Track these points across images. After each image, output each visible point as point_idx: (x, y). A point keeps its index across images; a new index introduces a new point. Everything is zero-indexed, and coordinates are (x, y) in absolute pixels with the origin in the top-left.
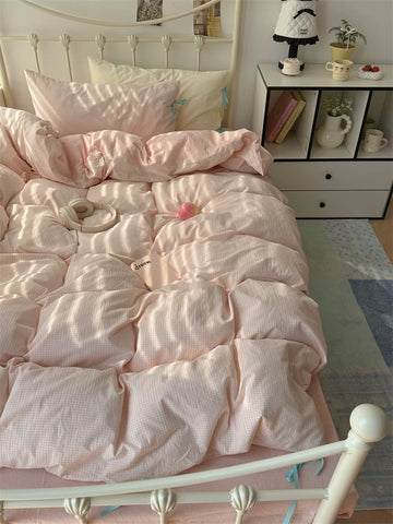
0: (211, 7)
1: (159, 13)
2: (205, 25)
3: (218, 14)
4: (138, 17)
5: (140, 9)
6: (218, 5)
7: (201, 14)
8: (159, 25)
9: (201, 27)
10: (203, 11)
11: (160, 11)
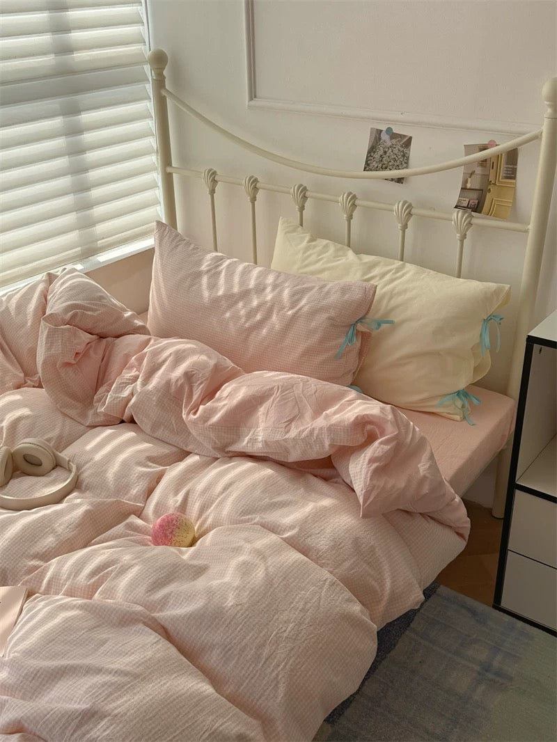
0: (498, 157)
1: (404, 161)
2: (482, 193)
3: (512, 175)
4: (367, 164)
5: (372, 150)
6: (512, 156)
7: (479, 170)
8: (400, 180)
9: (474, 195)
10: (483, 163)
11: (405, 157)
